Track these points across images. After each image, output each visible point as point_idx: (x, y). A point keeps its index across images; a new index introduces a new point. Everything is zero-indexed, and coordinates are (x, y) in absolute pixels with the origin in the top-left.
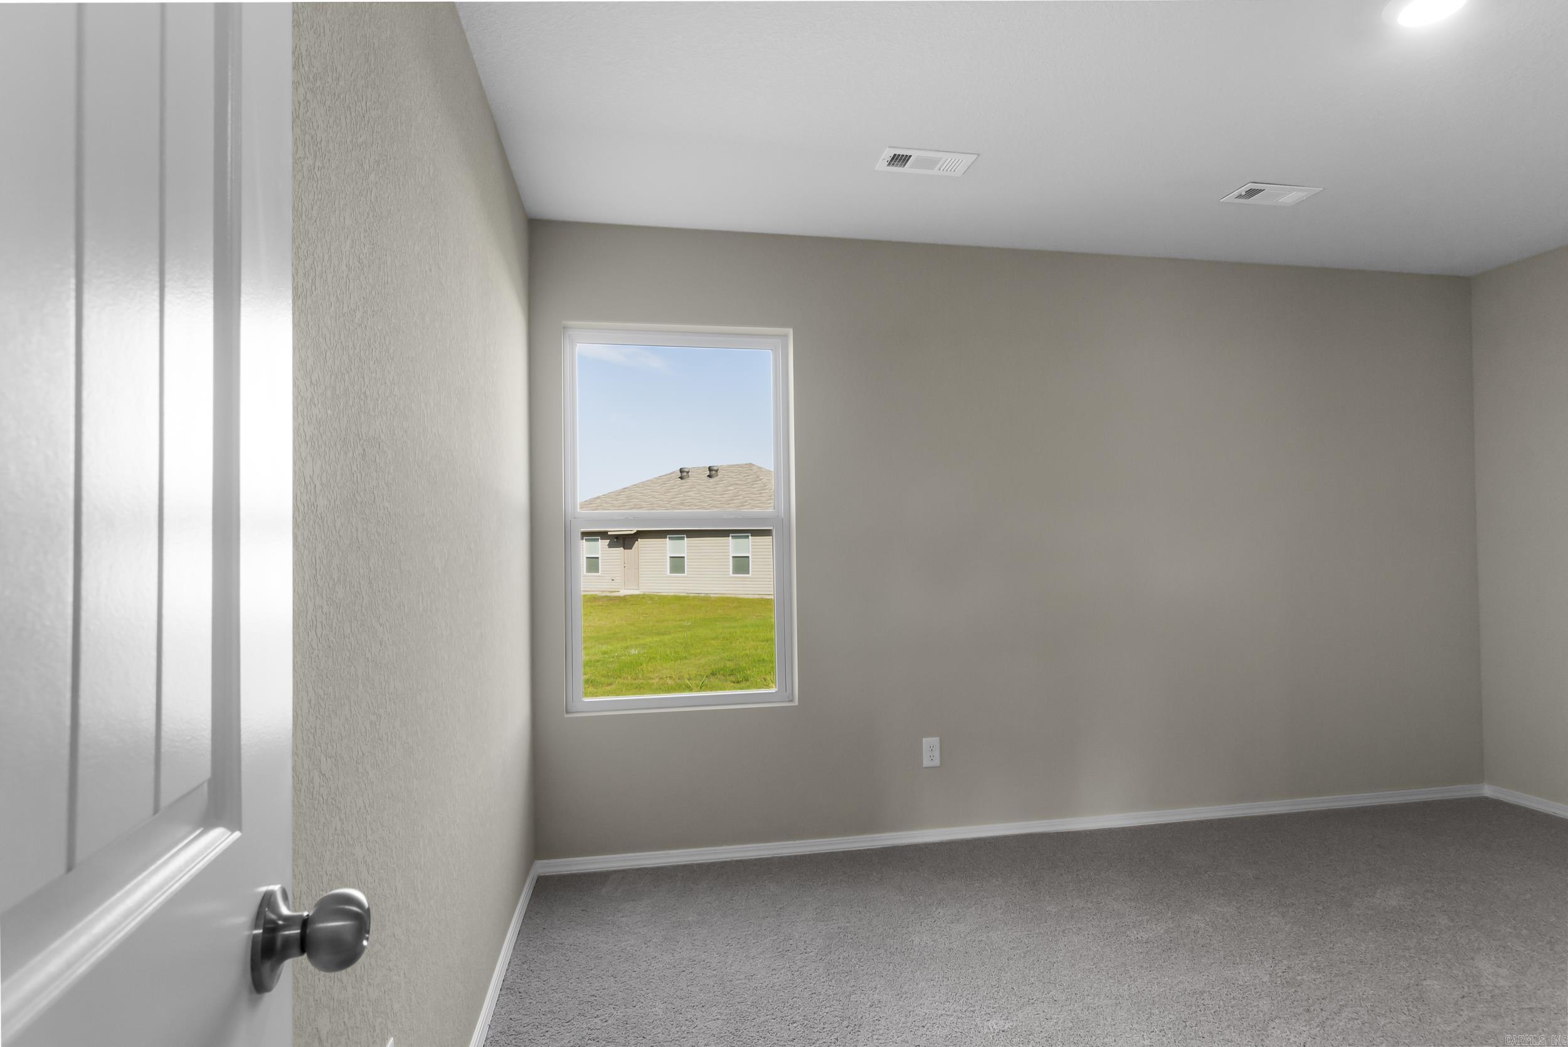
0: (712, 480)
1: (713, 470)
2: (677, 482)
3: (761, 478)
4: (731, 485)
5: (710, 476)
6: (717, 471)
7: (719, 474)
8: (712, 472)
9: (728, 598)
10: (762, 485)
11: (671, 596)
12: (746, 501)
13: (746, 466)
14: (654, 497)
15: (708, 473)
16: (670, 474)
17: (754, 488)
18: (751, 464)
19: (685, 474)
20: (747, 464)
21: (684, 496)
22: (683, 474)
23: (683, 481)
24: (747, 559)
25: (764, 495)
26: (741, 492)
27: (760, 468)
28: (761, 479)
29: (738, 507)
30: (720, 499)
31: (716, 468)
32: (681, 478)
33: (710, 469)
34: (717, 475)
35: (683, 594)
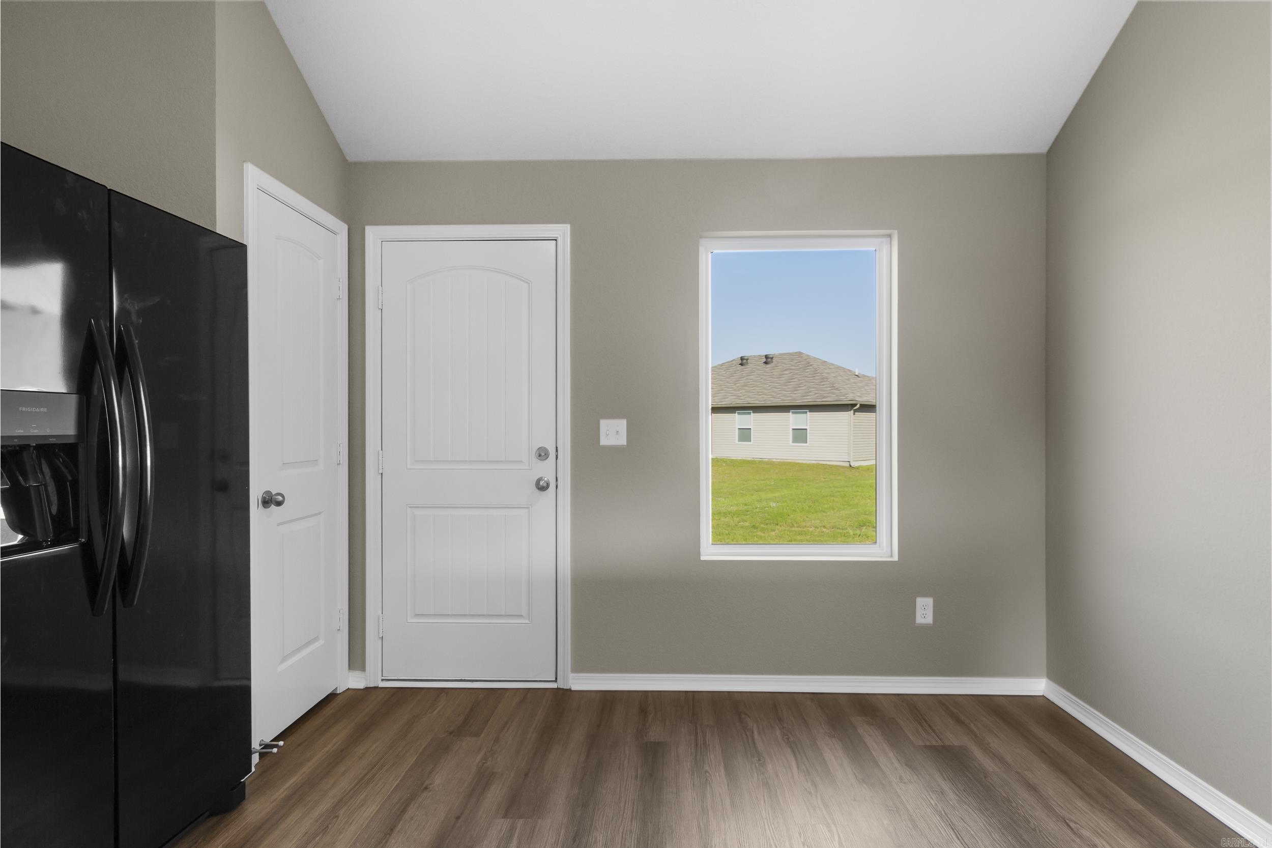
0: (768, 366)
1: (769, 358)
2: (738, 368)
3: (812, 363)
4: (786, 370)
5: (766, 363)
6: (772, 358)
7: (773, 361)
8: (768, 359)
9: (790, 463)
10: (813, 370)
11: (740, 460)
12: (801, 384)
13: (796, 354)
14: (721, 380)
15: (764, 360)
16: (732, 361)
17: (807, 372)
18: (800, 353)
19: (745, 361)
20: (796, 353)
21: (747, 379)
22: (743, 361)
23: (743, 367)
24: (805, 431)
25: (816, 378)
26: (796, 376)
27: (808, 356)
28: (811, 365)
29: (796, 388)
30: (779, 381)
31: (771, 356)
32: (741, 364)
33: (767, 357)
34: (772, 362)
35: (750, 459)
